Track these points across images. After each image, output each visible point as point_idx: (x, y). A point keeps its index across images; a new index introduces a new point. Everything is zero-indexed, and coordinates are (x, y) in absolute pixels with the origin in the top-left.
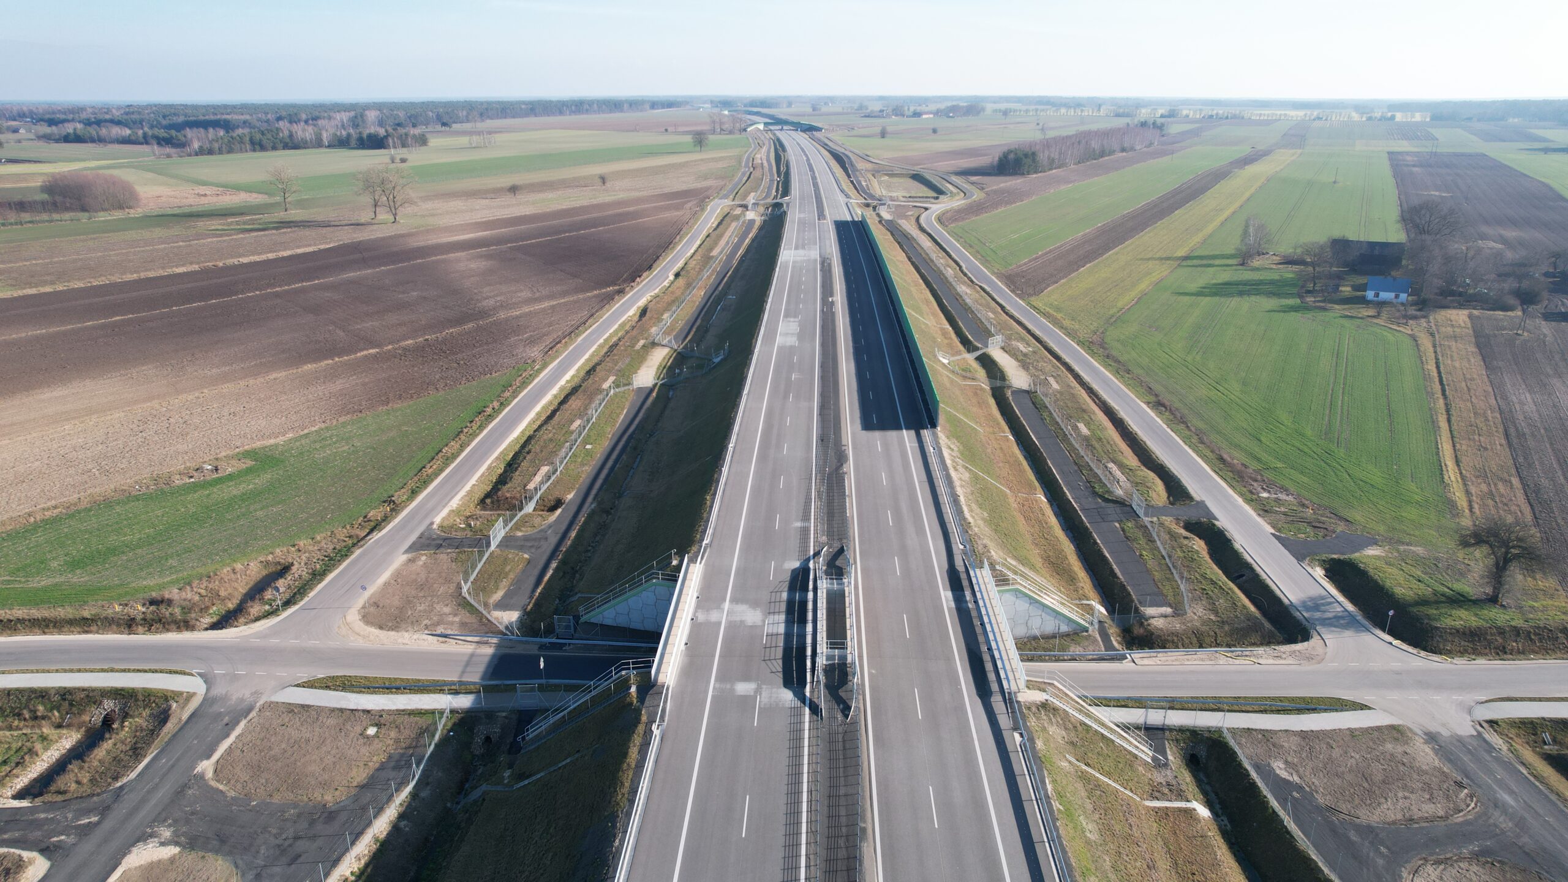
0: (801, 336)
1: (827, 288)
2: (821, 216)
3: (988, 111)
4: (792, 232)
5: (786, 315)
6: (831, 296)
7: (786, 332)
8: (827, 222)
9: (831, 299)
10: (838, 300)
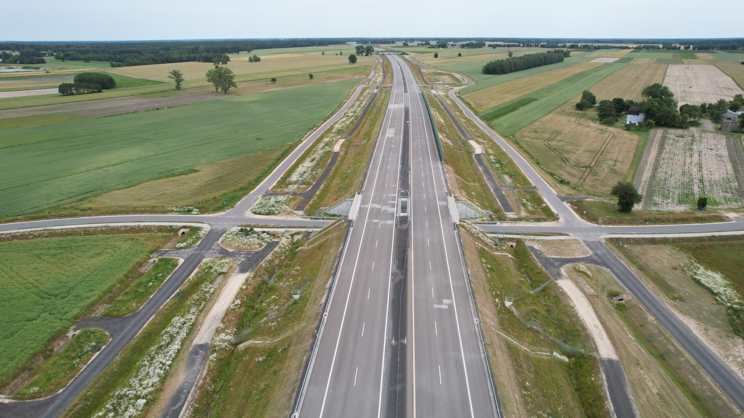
0: (395, 134)
1: (407, 118)
2: (406, 91)
3: (487, 45)
4: (393, 98)
5: (390, 127)
6: (408, 121)
7: (390, 133)
8: (408, 94)
9: (408, 122)
10: (410, 122)
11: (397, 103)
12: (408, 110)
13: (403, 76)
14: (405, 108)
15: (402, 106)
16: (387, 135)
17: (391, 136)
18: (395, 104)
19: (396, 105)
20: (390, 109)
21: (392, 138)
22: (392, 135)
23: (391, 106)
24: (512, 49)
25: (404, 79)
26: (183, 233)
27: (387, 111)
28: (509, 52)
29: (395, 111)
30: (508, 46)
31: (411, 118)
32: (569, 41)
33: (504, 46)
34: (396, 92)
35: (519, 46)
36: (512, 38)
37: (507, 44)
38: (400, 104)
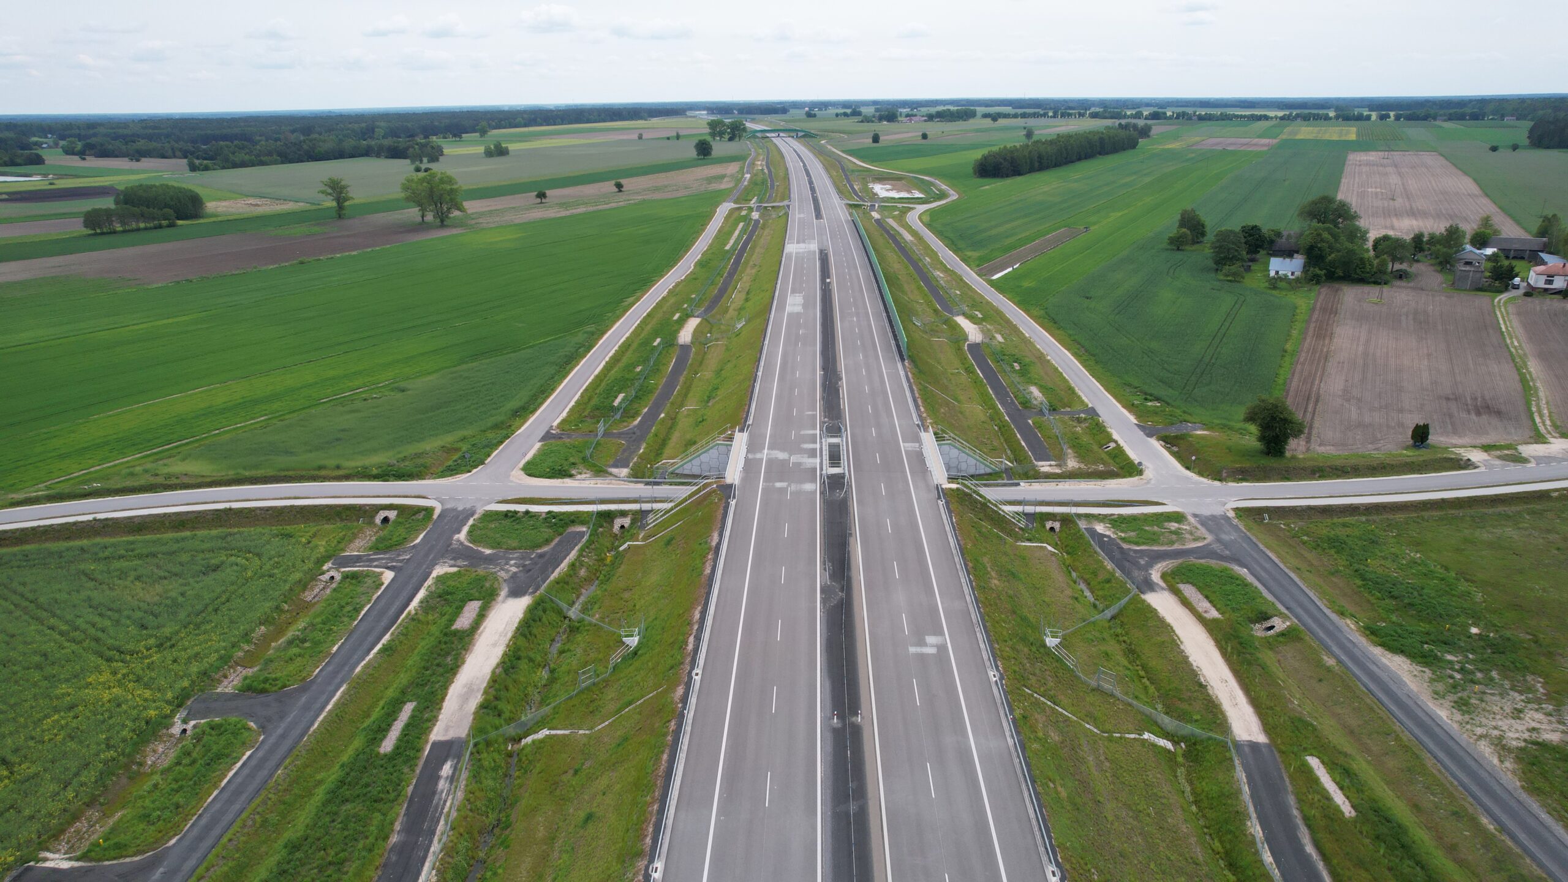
0: (805, 305)
1: (825, 272)
2: (818, 216)
3: (979, 114)
4: (793, 229)
5: (793, 291)
6: (829, 278)
7: (794, 303)
8: (824, 221)
9: (828, 280)
10: (833, 280)
11: (804, 242)
12: (826, 255)
13: (811, 183)
14: (821, 252)
15: (814, 246)
16: (788, 309)
17: (796, 311)
18: (798, 242)
19: (802, 245)
20: (789, 256)
21: (798, 313)
22: (799, 309)
23: (791, 248)
24: (1031, 122)
25: (813, 190)
26: (386, 520)
27: (784, 259)
28: (1025, 128)
29: (800, 258)
30: (1024, 116)
31: (833, 271)
32: (1148, 103)
33: (1015, 116)
34: (799, 218)
35: (1045, 115)
36: (1030, 100)
37: (1020, 111)
38: (809, 243)
